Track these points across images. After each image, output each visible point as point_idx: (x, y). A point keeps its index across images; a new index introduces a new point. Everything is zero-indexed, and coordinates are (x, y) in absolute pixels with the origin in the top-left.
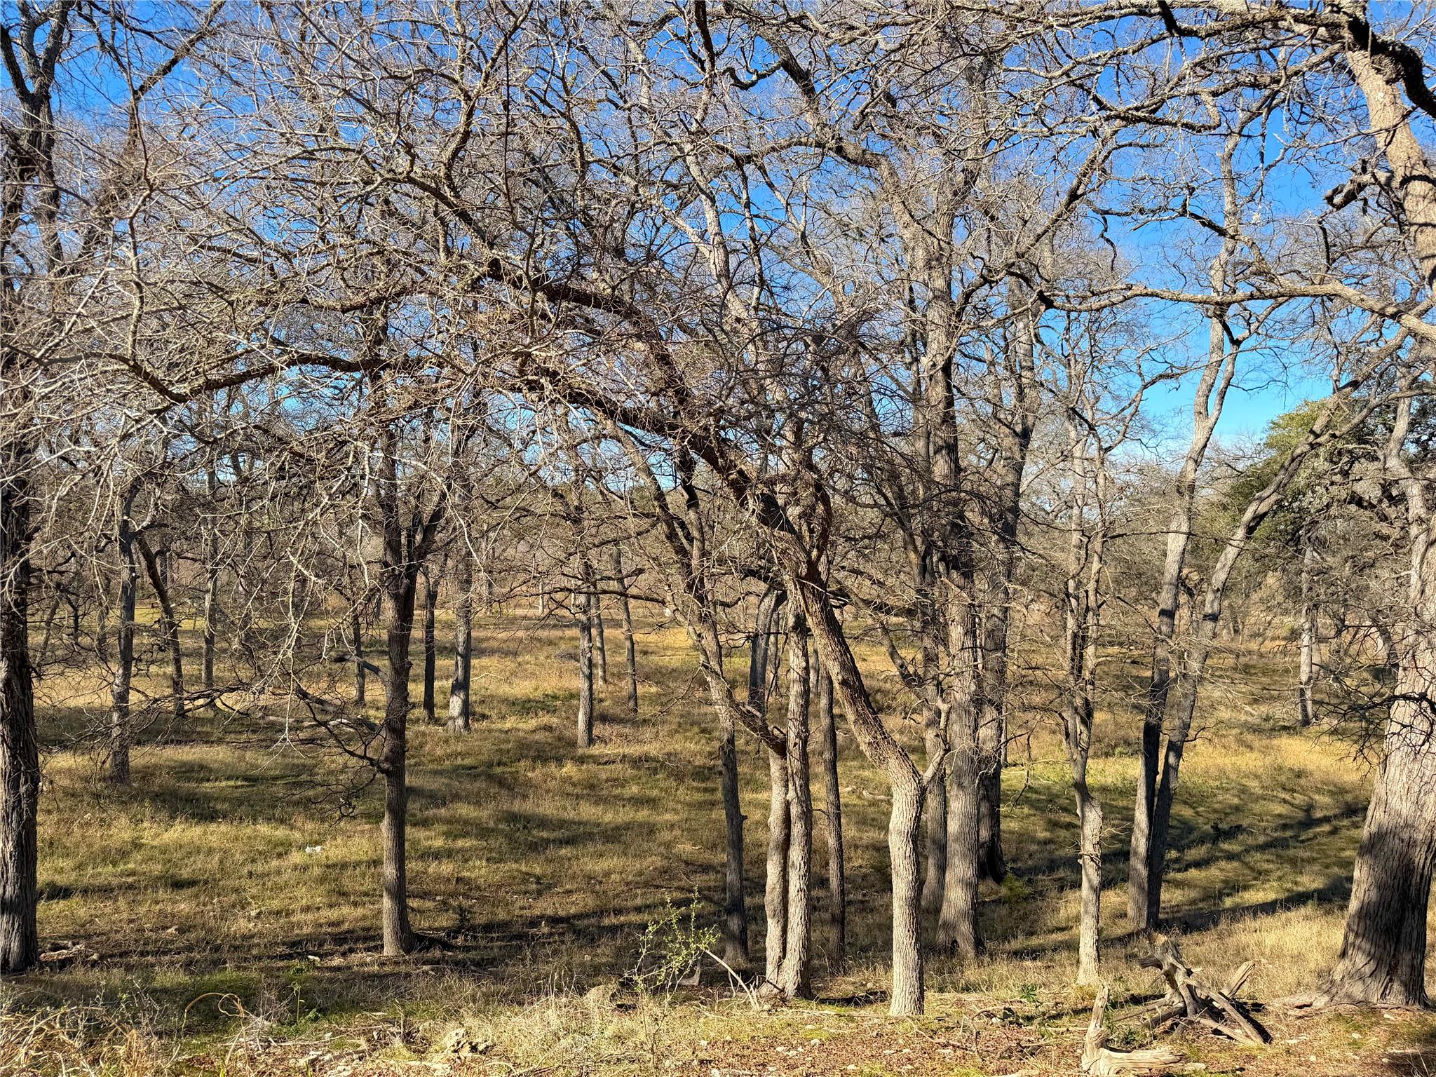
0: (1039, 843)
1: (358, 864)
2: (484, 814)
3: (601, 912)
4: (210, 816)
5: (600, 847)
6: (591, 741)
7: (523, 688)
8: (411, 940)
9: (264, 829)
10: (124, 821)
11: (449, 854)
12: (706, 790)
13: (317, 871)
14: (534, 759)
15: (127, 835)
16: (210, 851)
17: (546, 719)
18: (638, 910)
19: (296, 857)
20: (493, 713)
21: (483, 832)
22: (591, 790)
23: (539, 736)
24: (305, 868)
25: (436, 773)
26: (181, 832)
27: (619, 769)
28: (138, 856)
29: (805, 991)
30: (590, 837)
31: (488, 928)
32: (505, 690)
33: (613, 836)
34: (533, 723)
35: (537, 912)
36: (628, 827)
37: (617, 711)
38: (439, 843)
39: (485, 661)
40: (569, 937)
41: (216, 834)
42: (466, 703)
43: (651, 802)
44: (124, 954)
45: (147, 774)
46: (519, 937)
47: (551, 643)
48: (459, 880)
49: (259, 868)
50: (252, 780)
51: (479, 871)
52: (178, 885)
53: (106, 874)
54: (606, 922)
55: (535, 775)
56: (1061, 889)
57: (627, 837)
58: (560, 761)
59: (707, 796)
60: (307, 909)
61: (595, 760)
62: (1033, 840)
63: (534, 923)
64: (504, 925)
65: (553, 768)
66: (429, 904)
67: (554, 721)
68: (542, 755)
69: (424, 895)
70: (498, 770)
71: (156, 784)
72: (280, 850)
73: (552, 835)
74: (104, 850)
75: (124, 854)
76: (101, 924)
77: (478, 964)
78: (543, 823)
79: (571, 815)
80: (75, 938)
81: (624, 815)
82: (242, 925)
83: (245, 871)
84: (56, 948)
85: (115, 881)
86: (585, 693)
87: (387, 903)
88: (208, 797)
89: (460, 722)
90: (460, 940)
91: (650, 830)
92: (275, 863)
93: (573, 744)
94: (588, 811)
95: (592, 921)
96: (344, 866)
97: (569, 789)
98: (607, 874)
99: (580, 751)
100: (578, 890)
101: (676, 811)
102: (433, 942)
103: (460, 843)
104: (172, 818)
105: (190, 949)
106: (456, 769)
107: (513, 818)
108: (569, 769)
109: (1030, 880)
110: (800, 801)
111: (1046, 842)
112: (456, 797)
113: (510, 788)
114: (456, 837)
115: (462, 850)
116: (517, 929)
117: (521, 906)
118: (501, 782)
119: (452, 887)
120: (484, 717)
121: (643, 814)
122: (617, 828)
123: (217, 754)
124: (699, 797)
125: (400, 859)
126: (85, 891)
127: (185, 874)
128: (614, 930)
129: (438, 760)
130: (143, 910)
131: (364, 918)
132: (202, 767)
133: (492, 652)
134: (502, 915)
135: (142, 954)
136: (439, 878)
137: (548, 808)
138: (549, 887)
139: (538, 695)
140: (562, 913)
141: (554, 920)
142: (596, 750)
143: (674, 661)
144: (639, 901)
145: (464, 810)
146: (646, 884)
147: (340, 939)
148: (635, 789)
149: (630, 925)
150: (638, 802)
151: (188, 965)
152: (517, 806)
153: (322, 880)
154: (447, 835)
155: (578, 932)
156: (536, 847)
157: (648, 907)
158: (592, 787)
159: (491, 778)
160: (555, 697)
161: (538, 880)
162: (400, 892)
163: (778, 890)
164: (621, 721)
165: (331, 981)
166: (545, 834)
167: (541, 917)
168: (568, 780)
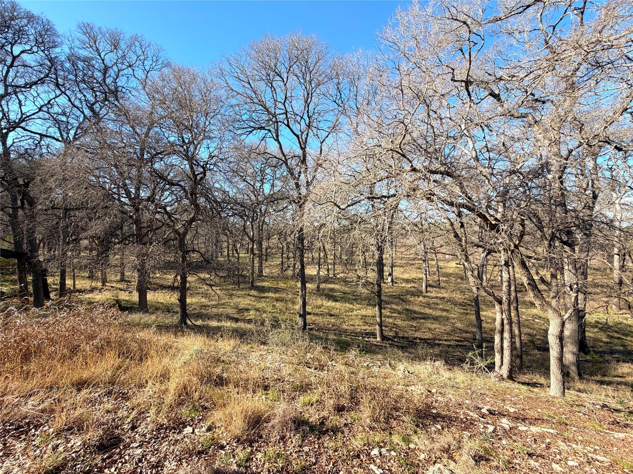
0: (604, 342)
1: (369, 316)
2: (399, 308)
3: (435, 339)
4: (336, 301)
5: (432, 321)
6: (427, 292)
7: (406, 276)
8: (384, 338)
9: (348, 305)
10: (320, 299)
11: (391, 317)
12: (464, 309)
13: (360, 317)
14: (411, 295)
15: (320, 303)
16: (337, 309)
17: (413, 285)
18: (446, 340)
19: (355, 313)
20: (399, 282)
21: (399, 313)
22: (428, 305)
23: (412, 289)
24: (357, 316)
25: (386, 296)
26: (331, 304)
27: (435, 300)
28: (323, 308)
29: (511, 377)
30: (429, 318)
31: (403, 338)
32: (401, 276)
33: (436, 319)
34: (410, 286)
35: (416, 336)
36: (440, 317)
37: (434, 284)
38: (388, 314)
39: (396, 268)
40: (426, 345)
41: (338, 305)
42: (392, 279)
43: (447, 311)
44: (322, 329)
45: (324, 290)
46: (412, 342)
47: (413, 264)
48: (394, 324)
49: (347, 314)
50: (344, 293)
51: (399, 322)
52: (331, 315)
53: (317, 311)
54: (436, 342)
55: (412, 299)
56: (618, 361)
57: (441, 319)
58: (418, 296)
59: (465, 311)
60: (358, 325)
61: (428, 297)
62: (601, 341)
63: (416, 338)
64: (407, 338)
65: (416, 298)
66: (387, 329)
67: (416, 285)
68: (413, 294)
69: (386, 326)
70: (402, 297)
71: (326, 292)
72: (352, 310)
73: (418, 316)
74: (316, 305)
75: (320, 307)
76: (317, 322)
77: (402, 347)
78: (415, 312)
79: (423, 311)
80: (313, 324)
81: (438, 313)
82: (345, 327)
83: (344, 314)
84: (309, 325)
85: (319, 313)
86: (425, 279)
87: (377, 327)
88: (336, 296)
89: (391, 284)
90: (396, 340)
91: (448, 319)
92: (350, 313)
93: (421, 292)
94: (428, 311)
95: (432, 341)
96: (366, 316)
97: (422, 304)
98: (435, 329)
99: (424, 294)
100: (427, 332)
101: (455, 314)
102: (389, 339)
103: (393, 315)
104: (329, 300)
105: (335, 330)
106: (391, 295)
107: (407, 310)
108: (421, 298)
109: (601, 356)
110: (508, 319)
111: (607, 343)
112: (392, 303)
113: (405, 302)
114: (392, 313)
115: (394, 316)
116: (411, 339)
117: (411, 334)
118: (403, 300)
119: (392, 325)
120: (397, 283)
121: (444, 314)
122: (437, 317)
123: (337, 287)
124: (462, 311)
125: (381, 317)
126: (314, 314)
127: (332, 313)
128: (439, 345)
129: (386, 293)
130: (324, 320)
131: (371, 330)
132: (334, 289)
133: (397, 266)
134: (406, 335)
135: (326, 330)
136: (389, 322)
137: (416, 308)
138: (418, 330)
139: (411, 278)
140: (422, 337)
141: (421, 339)
142: (428, 294)
143: (451, 271)
144: (445, 338)
145: (394, 306)
146: (447, 334)
147: (367, 334)
148: (441, 306)
149: (443, 344)
150: (443, 310)
151: (335, 334)
152: (407, 307)
153: (361, 319)
154: (390, 312)
155: (428, 344)
156: (414, 319)
157: (448, 340)
158: (428, 304)
159: (400, 299)
160: (415, 279)
161: (415, 327)
162: (381, 325)
163: (499, 345)
164: (435, 287)
165: (366, 344)
166: (416, 315)
167: (417, 337)
168: (421, 301)
